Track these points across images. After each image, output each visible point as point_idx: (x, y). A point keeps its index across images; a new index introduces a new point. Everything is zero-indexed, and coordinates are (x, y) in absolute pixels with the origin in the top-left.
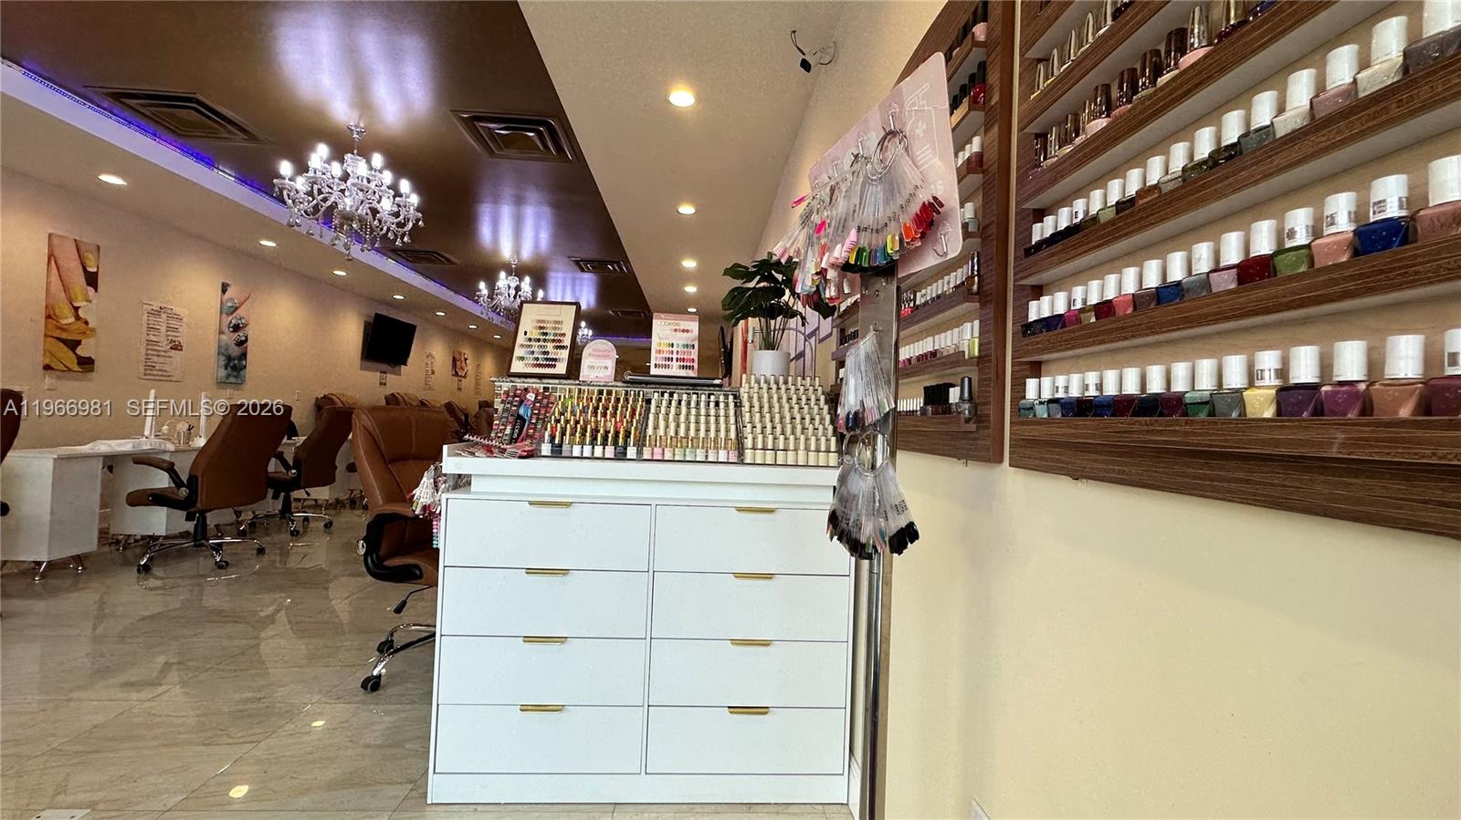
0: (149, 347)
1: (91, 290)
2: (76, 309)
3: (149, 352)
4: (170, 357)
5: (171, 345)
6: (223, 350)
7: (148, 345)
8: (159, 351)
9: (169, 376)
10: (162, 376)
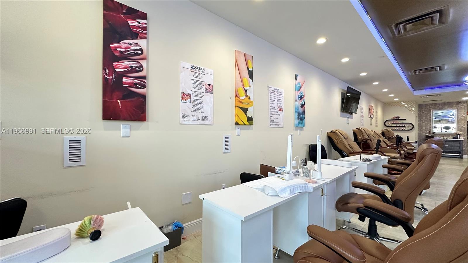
0: (272, 110)
1: (250, 80)
2: (246, 91)
3: (272, 113)
4: (279, 115)
5: (279, 108)
6: (296, 110)
7: (271, 109)
8: (275, 112)
9: (279, 125)
10: (276, 125)
